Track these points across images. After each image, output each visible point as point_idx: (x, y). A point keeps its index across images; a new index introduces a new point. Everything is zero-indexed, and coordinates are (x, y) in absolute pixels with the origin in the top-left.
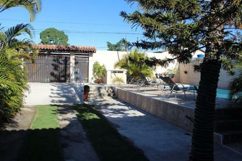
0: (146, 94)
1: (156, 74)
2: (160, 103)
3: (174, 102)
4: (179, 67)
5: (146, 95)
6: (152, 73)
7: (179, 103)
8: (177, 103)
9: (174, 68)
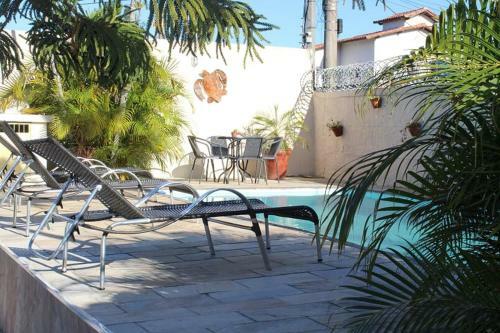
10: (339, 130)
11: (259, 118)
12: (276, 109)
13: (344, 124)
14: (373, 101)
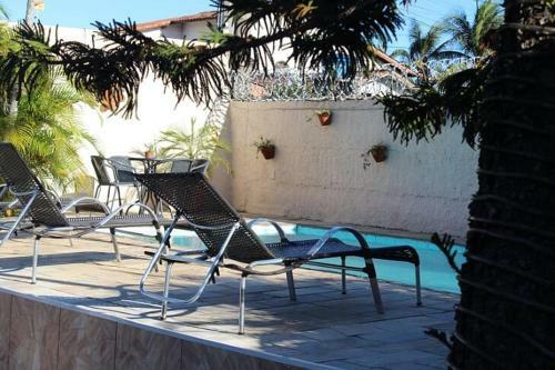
0: (42, 285)
1: (98, 161)
2: (136, 343)
3: (230, 332)
4: (228, 116)
5: (40, 291)
6: (72, 152)
7: (263, 338)
8: (248, 343)
9: (200, 125)
10: (269, 151)
11: (169, 134)
12: (193, 123)
13: (277, 144)
14: (321, 116)
